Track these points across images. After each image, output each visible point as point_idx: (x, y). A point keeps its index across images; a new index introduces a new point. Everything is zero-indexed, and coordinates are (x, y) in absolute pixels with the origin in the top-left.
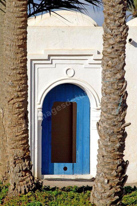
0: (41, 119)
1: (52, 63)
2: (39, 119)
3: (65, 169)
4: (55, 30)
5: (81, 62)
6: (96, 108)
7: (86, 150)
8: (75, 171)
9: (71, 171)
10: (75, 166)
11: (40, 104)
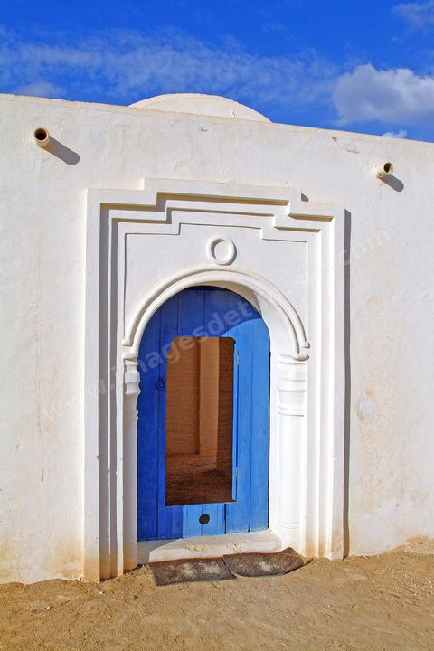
0: (134, 391)
1: (169, 221)
2: (128, 392)
3: (204, 519)
4: (178, 121)
5: (254, 221)
6: (296, 355)
7: (260, 466)
8: (231, 523)
9: (221, 523)
10: (230, 510)
11: (131, 345)
